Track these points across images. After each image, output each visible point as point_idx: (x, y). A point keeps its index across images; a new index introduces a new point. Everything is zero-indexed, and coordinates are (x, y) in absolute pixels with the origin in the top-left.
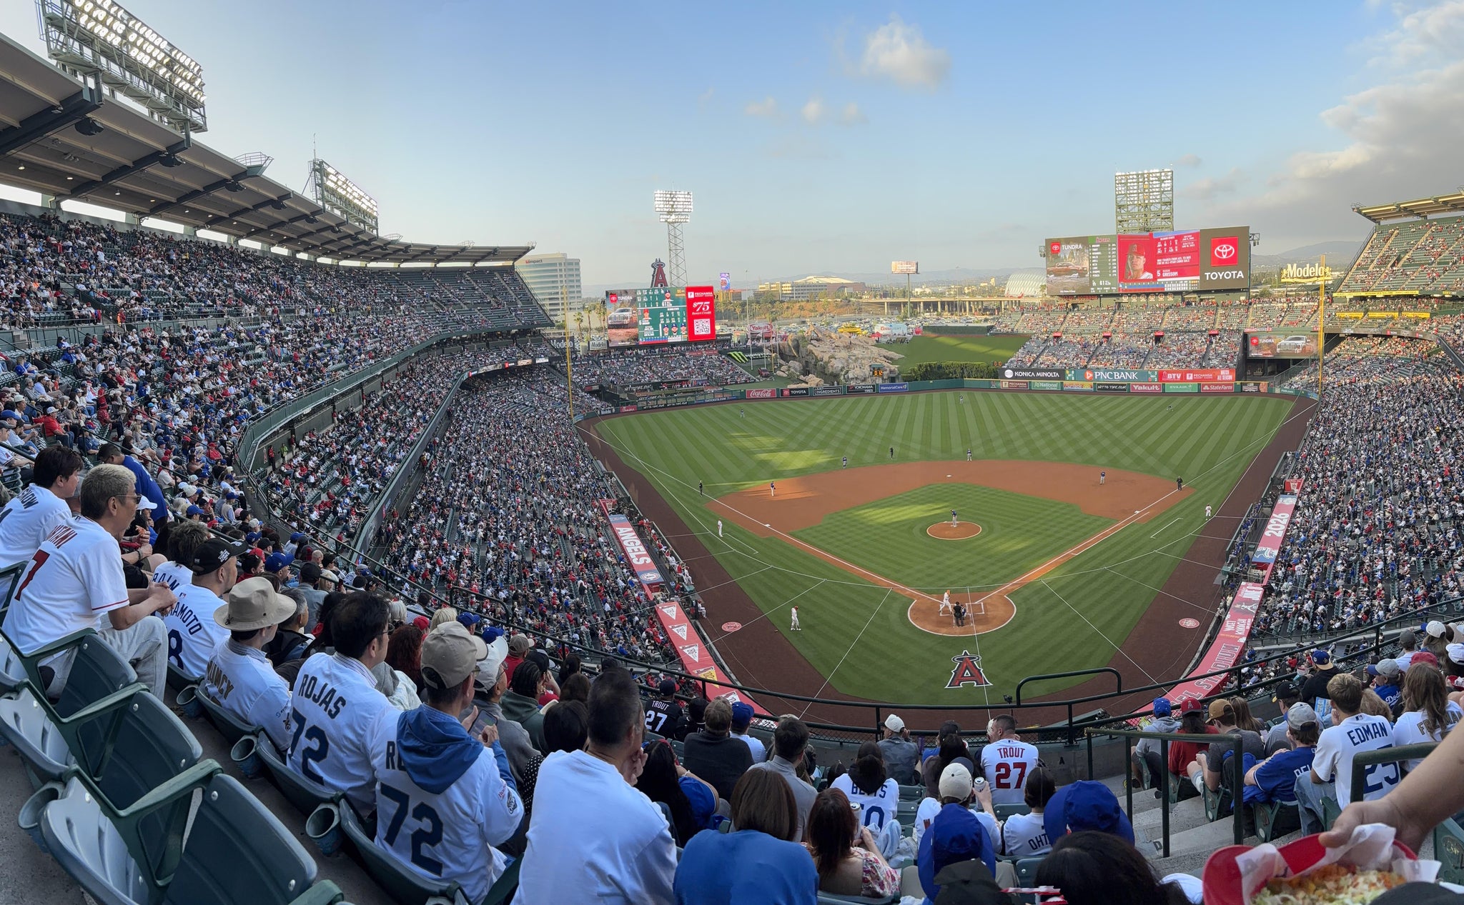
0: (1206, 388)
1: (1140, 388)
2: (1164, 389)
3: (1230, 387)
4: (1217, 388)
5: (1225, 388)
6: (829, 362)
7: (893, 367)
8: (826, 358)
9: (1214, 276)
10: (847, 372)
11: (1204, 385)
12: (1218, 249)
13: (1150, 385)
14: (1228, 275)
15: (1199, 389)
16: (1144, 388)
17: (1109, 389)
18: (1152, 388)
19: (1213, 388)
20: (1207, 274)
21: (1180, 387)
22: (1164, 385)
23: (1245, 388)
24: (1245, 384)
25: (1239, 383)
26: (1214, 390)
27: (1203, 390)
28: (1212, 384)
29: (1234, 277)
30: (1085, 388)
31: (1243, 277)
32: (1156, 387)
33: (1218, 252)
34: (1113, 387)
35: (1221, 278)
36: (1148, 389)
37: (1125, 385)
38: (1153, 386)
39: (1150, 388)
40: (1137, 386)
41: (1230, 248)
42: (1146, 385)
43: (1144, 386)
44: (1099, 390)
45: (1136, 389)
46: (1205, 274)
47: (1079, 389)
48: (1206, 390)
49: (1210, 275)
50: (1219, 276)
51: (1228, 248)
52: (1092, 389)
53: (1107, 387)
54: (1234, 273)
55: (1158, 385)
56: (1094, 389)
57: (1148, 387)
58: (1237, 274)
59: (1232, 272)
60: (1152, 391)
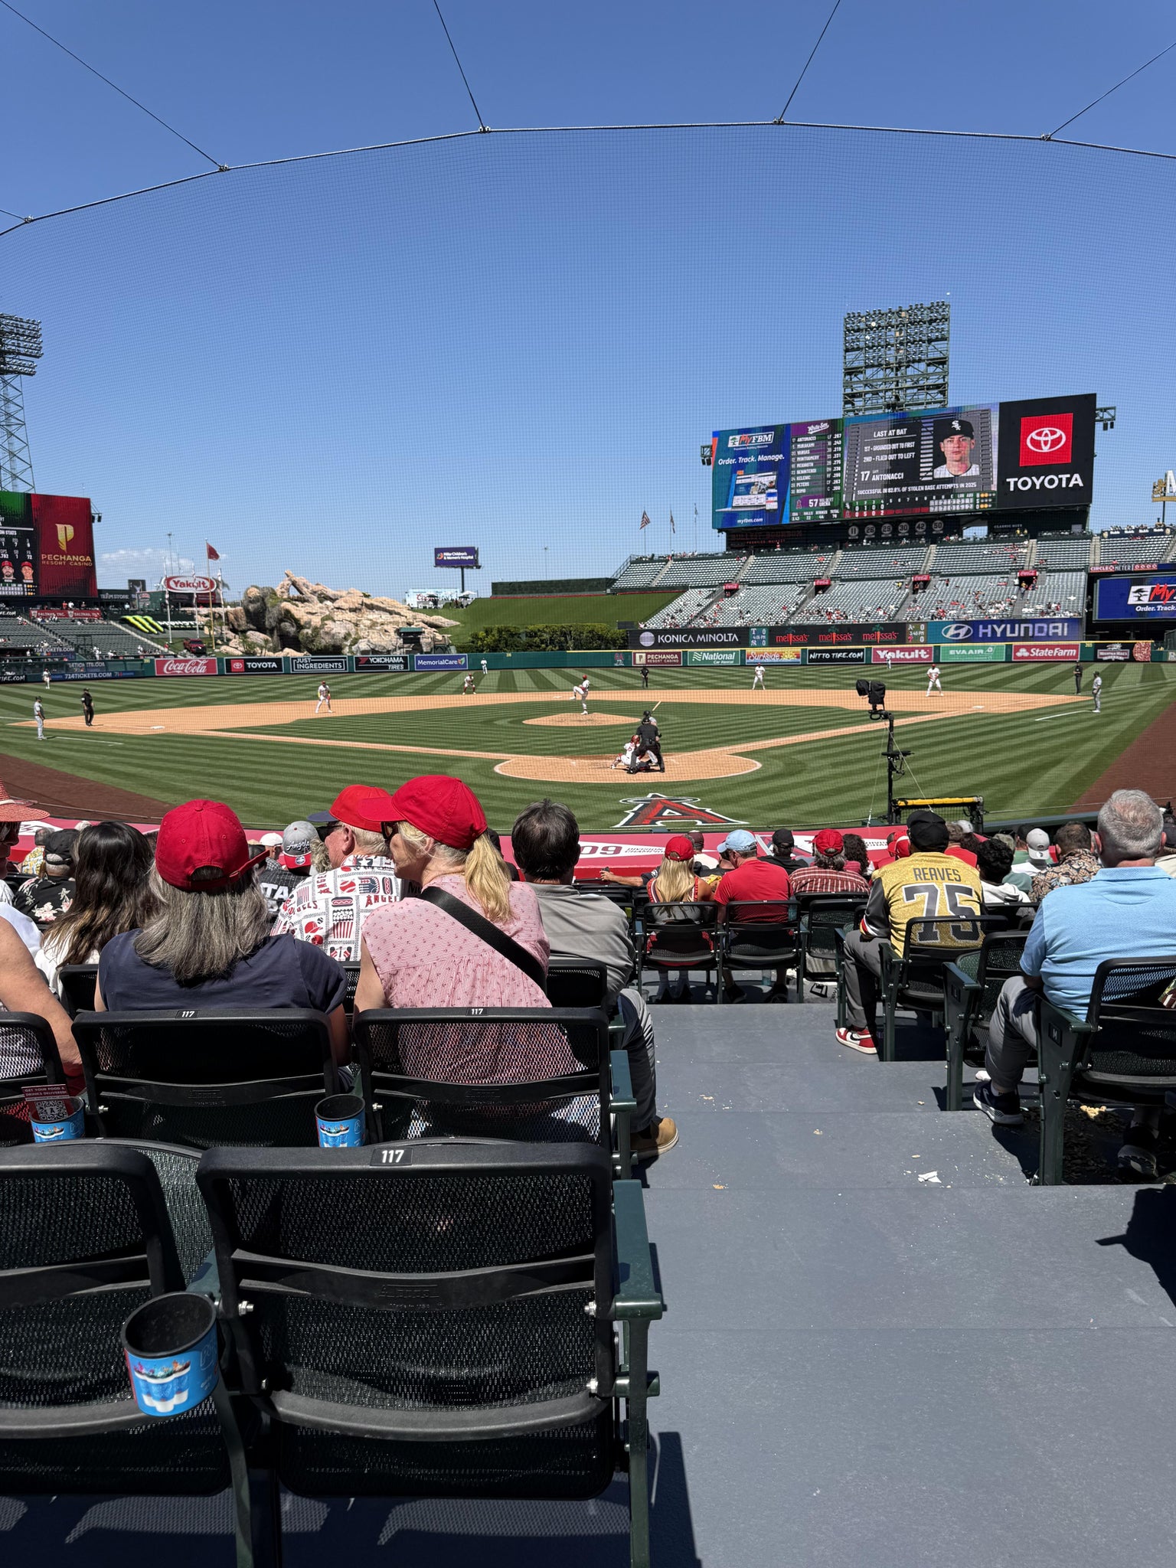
0: (1023, 653)
1: (891, 656)
2: (937, 656)
3: (1073, 652)
5: (1062, 653)
6: (323, 625)
7: (439, 637)
8: (316, 621)
9: (1025, 484)
10: (355, 642)
12: (1033, 435)
13: (911, 651)
14: (1051, 482)
15: (1008, 656)
16: (900, 655)
17: (831, 660)
18: (915, 655)
20: (1012, 481)
21: (971, 652)
22: (937, 648)
23: (1102, 654)
24: (1104, 647)
25: (1089, 643)
26: (1039, 657)
27: (1016, 657)
28: (1036, 647)
29: (1064, 485)
30: (785, 659)
31: (1081, 484)
32: (923, 652)
33: (1033, 441)
34: (839, 655)
35: (1038, 487)
36: (907, 656)
37: (862, 650)
38: (917, 651)
39: (910, 655)
40: (885, 652)
41: (1059, 432)
42: (902, 650)
43: (898, 652)
44: (811, 660)
45: (882, 657)
46: (1008, 480)
47: (774, 660)
48: (1023, 657)
49: (1016, 483)
50: (1034, 484)
51: (1053, 433)
52: (800, 660)
53: (827, 656)
54: (1064, 477)
55: (925, 649)
56: (803, 659)
57: (907, 653)
58: (1069, 480)
59: (1060, 476)
60: (915, 659)
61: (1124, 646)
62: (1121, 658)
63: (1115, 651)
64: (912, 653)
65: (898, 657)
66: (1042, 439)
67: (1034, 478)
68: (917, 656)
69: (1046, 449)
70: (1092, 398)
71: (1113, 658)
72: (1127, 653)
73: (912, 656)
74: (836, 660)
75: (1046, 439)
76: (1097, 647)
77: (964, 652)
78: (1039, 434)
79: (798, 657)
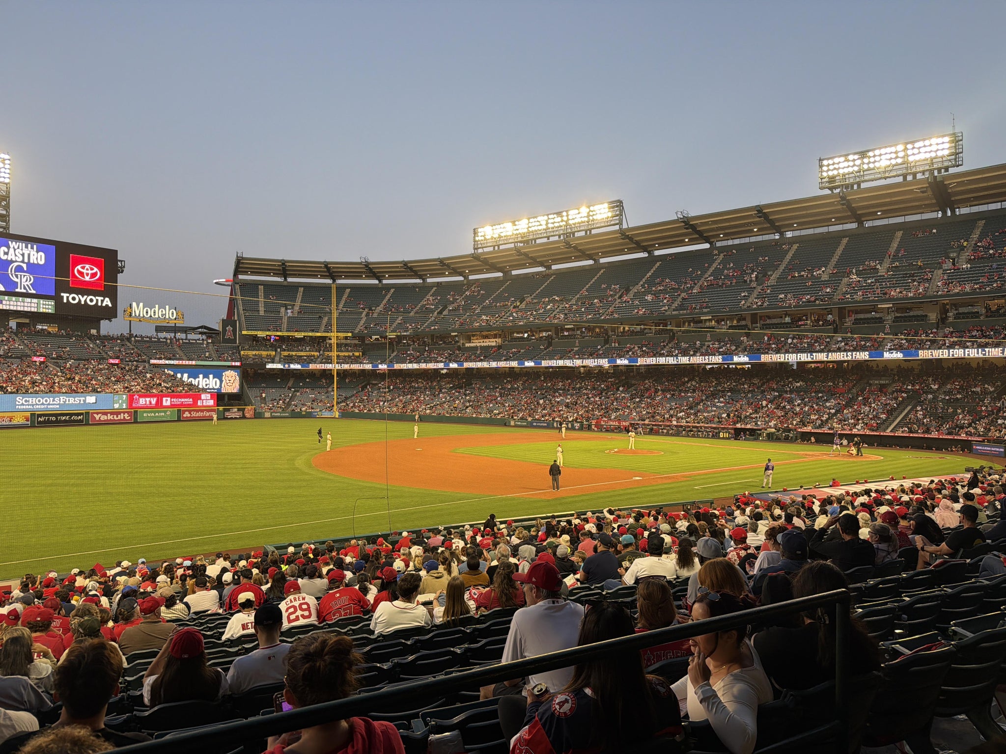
0: (187, 414)
1: (103, 418)
2: (136, 418)
3: (213, 413)
4: (198, 414)
5: (208, 414)
9: (74, 299)
11: (184, 412)
12: (79, 267)
13: (118, 414)
14: (91, 300)
15: (179, 417)
16: (110, 417)
17: (57, 421)
18: (121, 417)
19: (194, 414)
20: (65, 295)
21: (157, 414)
22: (136, 412)
23: (227, 414)
24: (228, 410)
25: (221, 408)
26: (196, 417)
27: (183, 417)
28: (194, 410)
29: (100, 304)
30: (15, 422)
31: (110, 305)
32: (126, 415)
33: (79, 272)
34: (64, 418)
35: (83, 303)
36: (116, 418)
37: (82, 414)
38: (122, 414)
39: (117, 417)
40: (100, 415)
41: (96, 270)
42: (112, 413)
43: (109, 415)
44: (39, 423)
45: (97, 419)
46: (62, 294)
47: (4, 423)
48: (187, 417)
49: (68, 297)
50: (80, 300)
51: (92, 269)
52: (29, 423)
53: (54, 419)
54: (100, 299)
55: (128, 413)
56: (33, 422)
57: (115, 416)
58: (102, 301)
59: (97, 298)
60: (121, 420)
61: (239, 410)
62: (238, 417)
63: (235, 413)
64: (119, 416)
65: (109, 419)
66: (85, 271)
67: (80, 296)
68: (122, 418)
69: (87, 278)
70: (115, 252)
71: (234, 417)
72: (241, 413)
73: (119, 418)
74: (61, 421)
75: (87, 272)
76: (225, 410)
77: (153, 414)
78: (83, 268)
79: (27, 420)
